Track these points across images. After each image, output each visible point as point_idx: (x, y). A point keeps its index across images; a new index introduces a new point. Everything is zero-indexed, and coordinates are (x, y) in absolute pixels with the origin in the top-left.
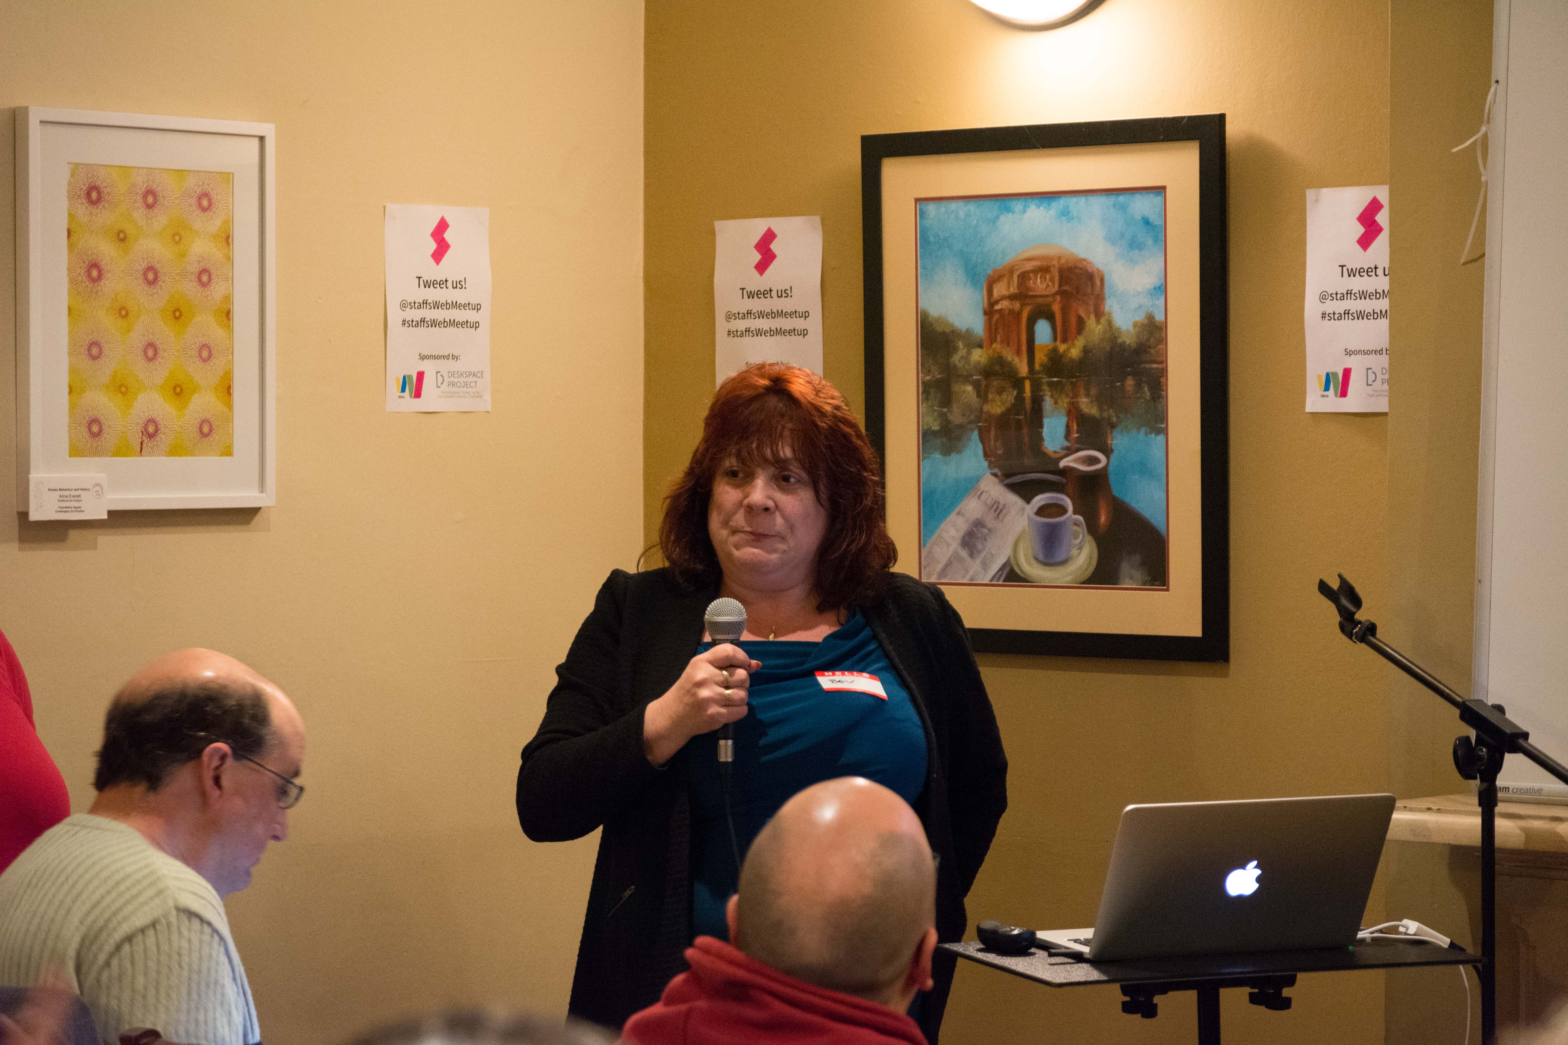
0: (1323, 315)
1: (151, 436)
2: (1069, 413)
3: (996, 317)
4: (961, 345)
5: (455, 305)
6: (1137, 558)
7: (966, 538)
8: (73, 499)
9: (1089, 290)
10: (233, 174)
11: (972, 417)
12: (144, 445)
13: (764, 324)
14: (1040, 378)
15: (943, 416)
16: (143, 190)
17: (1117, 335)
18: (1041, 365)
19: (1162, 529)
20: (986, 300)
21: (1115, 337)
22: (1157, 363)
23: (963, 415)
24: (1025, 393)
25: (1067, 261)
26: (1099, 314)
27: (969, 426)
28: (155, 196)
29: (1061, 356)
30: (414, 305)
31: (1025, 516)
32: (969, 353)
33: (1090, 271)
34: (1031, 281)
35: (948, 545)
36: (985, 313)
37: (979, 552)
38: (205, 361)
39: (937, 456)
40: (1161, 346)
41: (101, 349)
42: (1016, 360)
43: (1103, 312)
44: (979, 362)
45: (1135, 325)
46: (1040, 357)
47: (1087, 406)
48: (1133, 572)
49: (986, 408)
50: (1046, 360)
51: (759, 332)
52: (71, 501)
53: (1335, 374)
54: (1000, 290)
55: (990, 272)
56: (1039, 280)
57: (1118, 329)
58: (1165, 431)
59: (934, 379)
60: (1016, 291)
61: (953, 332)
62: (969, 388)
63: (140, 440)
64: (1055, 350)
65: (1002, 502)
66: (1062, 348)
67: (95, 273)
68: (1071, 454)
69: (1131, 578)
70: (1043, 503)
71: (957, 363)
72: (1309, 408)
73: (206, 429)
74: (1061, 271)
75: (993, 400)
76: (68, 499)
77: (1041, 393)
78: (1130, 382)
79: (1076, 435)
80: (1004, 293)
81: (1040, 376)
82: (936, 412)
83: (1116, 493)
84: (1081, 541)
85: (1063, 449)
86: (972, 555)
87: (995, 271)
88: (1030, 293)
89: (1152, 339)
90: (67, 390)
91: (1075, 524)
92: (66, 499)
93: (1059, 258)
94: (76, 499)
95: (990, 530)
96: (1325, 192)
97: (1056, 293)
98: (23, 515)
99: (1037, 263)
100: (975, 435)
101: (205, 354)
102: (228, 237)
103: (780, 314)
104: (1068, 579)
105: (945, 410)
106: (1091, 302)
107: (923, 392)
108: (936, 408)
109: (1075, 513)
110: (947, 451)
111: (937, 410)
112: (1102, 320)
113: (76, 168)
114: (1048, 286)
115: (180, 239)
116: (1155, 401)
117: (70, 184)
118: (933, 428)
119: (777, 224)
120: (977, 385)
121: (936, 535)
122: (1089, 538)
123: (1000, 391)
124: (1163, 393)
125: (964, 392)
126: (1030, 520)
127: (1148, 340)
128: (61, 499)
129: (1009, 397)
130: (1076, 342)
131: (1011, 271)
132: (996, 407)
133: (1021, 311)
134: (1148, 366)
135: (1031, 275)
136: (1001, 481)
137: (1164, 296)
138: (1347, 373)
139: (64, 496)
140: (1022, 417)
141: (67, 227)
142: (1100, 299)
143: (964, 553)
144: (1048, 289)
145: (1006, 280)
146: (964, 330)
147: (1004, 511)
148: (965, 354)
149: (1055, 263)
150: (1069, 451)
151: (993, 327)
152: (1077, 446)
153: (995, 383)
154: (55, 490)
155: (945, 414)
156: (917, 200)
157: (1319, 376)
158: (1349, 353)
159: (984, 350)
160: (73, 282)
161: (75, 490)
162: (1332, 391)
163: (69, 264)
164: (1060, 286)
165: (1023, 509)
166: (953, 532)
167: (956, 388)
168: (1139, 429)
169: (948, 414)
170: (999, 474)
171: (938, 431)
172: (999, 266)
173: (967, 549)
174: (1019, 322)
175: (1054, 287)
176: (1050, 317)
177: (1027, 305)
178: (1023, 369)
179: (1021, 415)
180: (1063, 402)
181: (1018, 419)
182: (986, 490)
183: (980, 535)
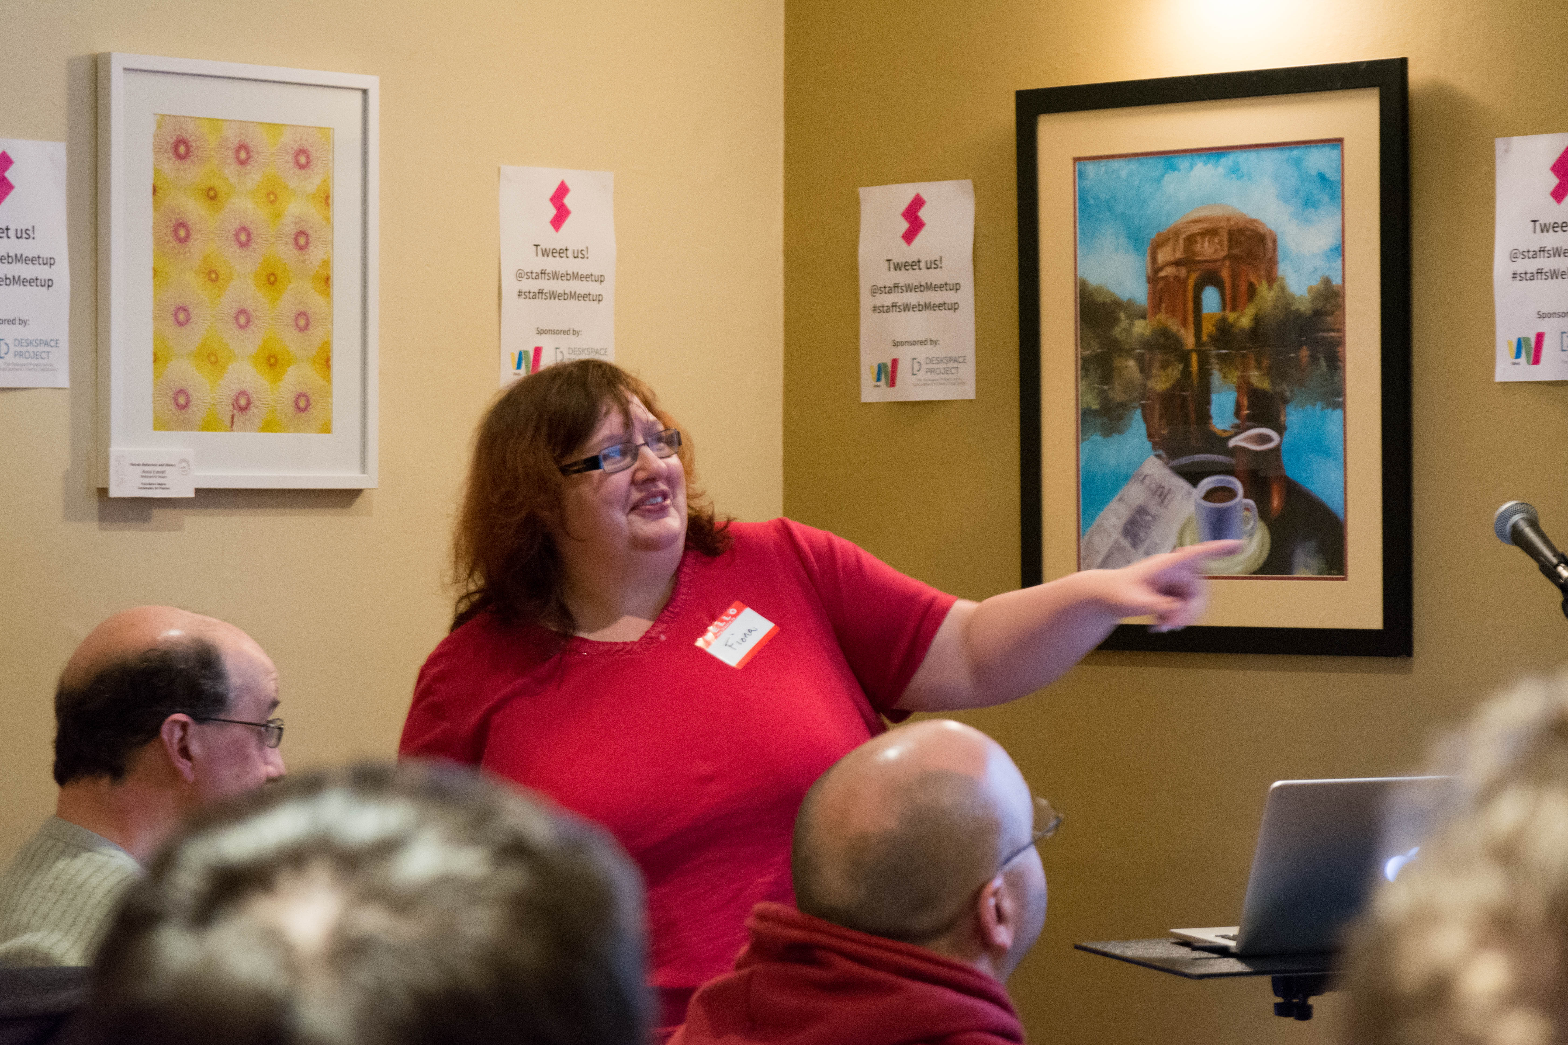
0: (1515, 275)
1: (243, 409)
2: (1239, 389)
3: (1161, 285)
4: (1122, 316)
5: (575, 276)
6: (1312, 545)
7: (1129, 527)
8: (157, 475)
9: (1260, 254)
10: (333, 129)
11: (1135, 395)
12: (236, 419)
13: (912, 298)
14: (1208, 350)
15: (1103, 394)
16: (236, 144)
17: (1291, 301)
18: (1209, 336)
19: (1340, 513)
20: (1149, 266)
21: (1289, 304)
22: (1334, 331)
23: (1125, 392)
24: (1191, 366)
25: (1237, 224)
26: (1271, 279)
27: (1131, 404)
28: (248, 151)
29: (1232, 326)
30: (530, 275)
31: (1192, 502)
32: (1131, 325)
33: (1262, 233)
34: (1198, 245)
35: (1109, 534)
36: (1149, 281)
37: (1142, 541)
38: (301, 329)
39: (1097, 437)
40: (1338, 313)
41: (189, 314)
42: (1182, 331)
43: (1276, 277)
44: (1142, 335)
45: (1310, 289)
46: (1208, 328)
47: (1258, 379)
48: (1309, 560)
49: (1150, 384)
50: (1214, 330)
51: (907, 308)
52: (155, 477)
53: (1527, 340)
54: (1165, 255)
55: (1153, 236)
56: (1206, 244)
57: (1292, 296)
58: (1342, 406)
59: (1093, 353)
60: (1182, 256)
61: (1114, 302)
62: (1132, 363)
63: (231, 414)
64: (1224, 320)
65: (1167, 487)
66: (1232, 316)
67: (182, 233)
68: (1241, 433)
69: (1307, 567)
70: (1210, 486)
71: (1118, 336)
72: (1499, 377)
73: (302, 404)
74: (1231, 234)
75: (1157, 376)
76: (152, 475)
77: (1209, 367)
78: (1305, 353)
79: (1247, 412)
80: (1168, 258)
81: (1207, 348)
82: (1096, 390)
83: (1289, 473)
84: (1252, 528)
85: (1232, 427)
86: (1134, 545)
87: (1159, 235)
88: (1198, 258)
89: (1328, 306)
90: (151, 358)
91: (1247, 509)
92: (149, 475)
93: (1229, 219)
94: (161, 475)
95: (1154, 517)
96: (1517, 142)
97: (1225, 258)
98: (103, 492)
99: (1204, 225)
100: (1138, 415)
101: (302, 322)
102: (327, 197)
103: (929, 287)
104: (1239, 568)
105: (1105, 387)
106: (1263, 267)
107: (1082, 369)
108: (1096, 385)
109: (1246, 496)
110: (1107, 432)
111: (1097, 388)
112: (1275, 286)
113: (162, 120)
114: (1216, 250)
115: (276, 198)
116: (1332, 374)
117: (156, 136)
118: (1092, 407)
119: (925, 189)
120: (1140, 360)
121: (1095, 524)
122: (1261, 524)
123: (1165, 365)
124: (1341, 364)
125: (1127, 367)
126: (1197, 504)
127: (1324, 306)
128: (144, 474)
129: (1175, 372)
130: (1246, 310)
132: (1160, 383)
133: (1187, 278)
134: (1325, 334)
135: (1199, 238)
136: (1166, 464)
138: (1540, 339)
139: (148, 472)
140: (1188, 393)
141: (152, 182)
142: (1272, 262)
143: (1126, 543)
144: (1217, 253)
145: (1171, 244)
146: (1125, 300)
147: (1169, 496)
148: (1127, 326)
149: (1224, 224)
150: (1239, 429)
151: (1158, 296)
152: (1248, 424)
153: (1159, 357)
154: (138, 465)
155: (1105, 391)
156: (1076, 160)
157: (1509, 343)
158: (1542, 316)
159: (1147, 321)
160: (159, 242)
161: (160, 465)
162: (1523, 359)
163: (155, 223)
164: (1230, 248)
165: (1189, 493)
166: (1114, 520)
167: (1118, 363)
168: (1314, 405)
169: (1110, 392)
170: (1164, 456)
171: (1098, 410)
172: (1164, 229)
173: (1129, 537)
174: (1185, 290)
175: (1222, 250)
176: (1218, 284)
177: (1194, 271)
178: (1190, 341)
179: (1188, 391)
180: (1233, 377)
181: (1183, 395)
182: (1150, 472)
183: (1143, 523)
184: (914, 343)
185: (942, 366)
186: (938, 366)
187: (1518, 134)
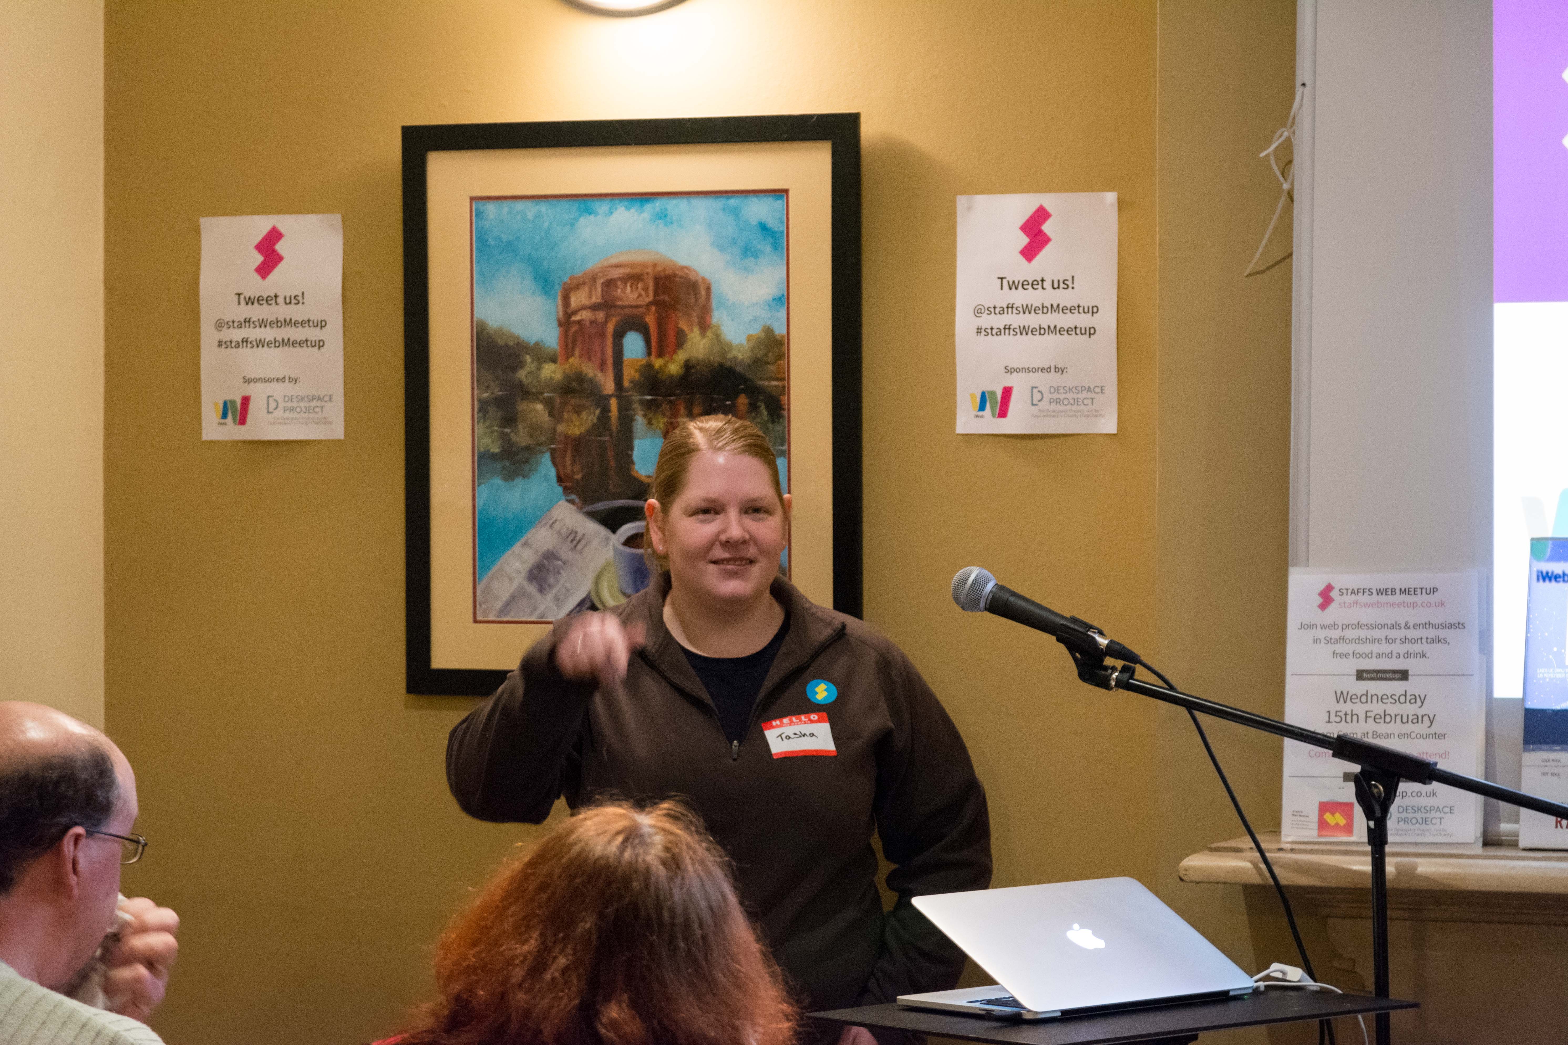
0: (979, 331)
3: (574, 329)
4: (528, 359)
7: (535, 572)
9: (693, 301)
11: (543, 439)
13: (268, 334)
14: (631, 396)
15: (504, 437)
17: (727, 349)
18: (631, 381)
20: (561, 310)
21: (725, 352)
22: (777, 379)
23: (531, 436)
24: (610, 411)
25: (664, 270)
26: (704, 326)
27: (539, 448)
29: (657, 372)
31: (611, 548)
32: (539, 368)
33: (694, 279)
34: (619, 291)
35: (511, 579)
36: (560, 324)
37: (551, 587)
39: (498, 481)
40: (782, 362)
42: (600, 376)
43: (709, 325)
44: (551, 379)
45: (749, 338)
46: (630, 374)
49: (560, 428)
50: (638, 376)
51: (261, 343)
53: (993, 394)
54: (578, 299)
55: (566, 279)
56: (628, 289)
57: (729, 344)
58: (786, 454)
59: (494, 396)
60: (599, 300)
61: (518, 344)
62: (539, 407)
64: (649, 366)
65: (581, 532)
66: (658, 363)
70: (631, 533)
71: (523, 378)
72: (960, 429)
74: (657, 280)
75: (570, 420)
77: (631, 412)
78: (742, 401)
80: (583, 302)
81: (630, 393)
82: (496, 434)
86: (541, 590)
87: (572, 278)
88: (618, 303)
89: (770, 355)
93: (655, 265)
95: (564, 563)
96: (981, 200)
97: (650, 304)
99: (627, 270)
100: (546, 458)
103: (288, 323)
105: (508, 430)
106: (694, 314)
107: (479, 411)
108: (496, 428)
110: (510, 475)
111: (497, 431)
112: (709, 333)
114: (640, 295)
116: (773, 422)
118: (492, 450)
119: (283, 222)
120: (549, 404)
121: (494, 569)
123: (578, 410)
124: (786, 413)
125: (532, 410)
126: (616, 550)
127: (766, 355)
129: (589, 418)
130: (674, 357)
131: (593, 279)
132: (574, 427)
133: (606, 322)
134: (766, 383)
135: (619, 283)
136: (580, 509)
137: (786, 308)
138: (1007, 392)
140: (607, 438)
142: (706, 310)
143: (531, 589)
144: (641, 299)
145: (586, 289)
146: (532, 342)
147: (583, 542)
148: (534, 369)
149: (649, 270)
151: (570, 339)
153: (572, 402)
155: (507, 435)
156: (472, 199)
157: (972, 396)
158: (1009, 370)
159: (558, 364)
162: (988, 412)
164: (656, 293)
165: (607, 539)
166: (517, 565)
167: (522, 406)
169: (512, 435)
170: (577, 500)
171: (497, 454)
172: (578, 272)
173: (535, 584)
174: (603, 335)
175: (647, 295)
176: (644, 330)
177: (615, 315)
178: (609, 386)
179: (606, 436)
180: (658, 422)
181: (601, 441)
182: (560, 518)
183: (552, 568)
184: (269, 380)
185: (303, 404)
186: (299, 404)
187: (981, 193)
